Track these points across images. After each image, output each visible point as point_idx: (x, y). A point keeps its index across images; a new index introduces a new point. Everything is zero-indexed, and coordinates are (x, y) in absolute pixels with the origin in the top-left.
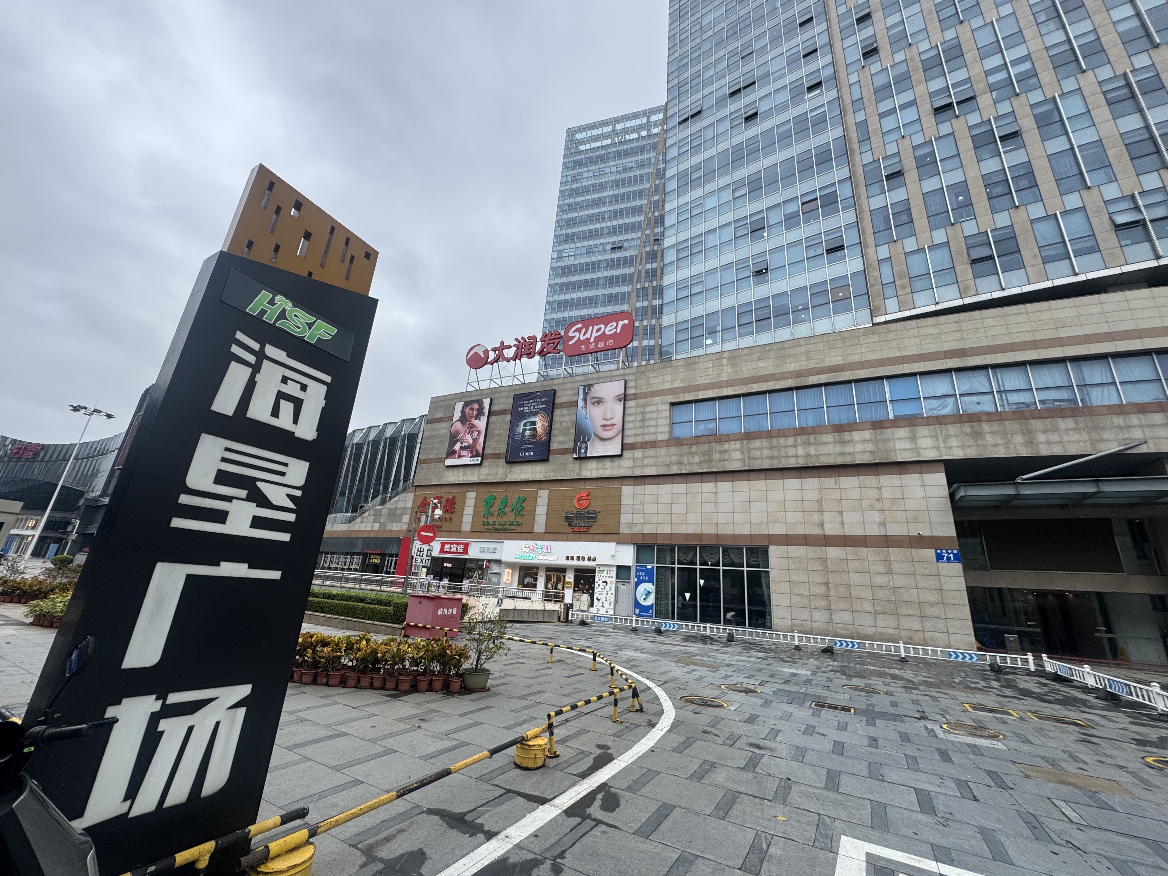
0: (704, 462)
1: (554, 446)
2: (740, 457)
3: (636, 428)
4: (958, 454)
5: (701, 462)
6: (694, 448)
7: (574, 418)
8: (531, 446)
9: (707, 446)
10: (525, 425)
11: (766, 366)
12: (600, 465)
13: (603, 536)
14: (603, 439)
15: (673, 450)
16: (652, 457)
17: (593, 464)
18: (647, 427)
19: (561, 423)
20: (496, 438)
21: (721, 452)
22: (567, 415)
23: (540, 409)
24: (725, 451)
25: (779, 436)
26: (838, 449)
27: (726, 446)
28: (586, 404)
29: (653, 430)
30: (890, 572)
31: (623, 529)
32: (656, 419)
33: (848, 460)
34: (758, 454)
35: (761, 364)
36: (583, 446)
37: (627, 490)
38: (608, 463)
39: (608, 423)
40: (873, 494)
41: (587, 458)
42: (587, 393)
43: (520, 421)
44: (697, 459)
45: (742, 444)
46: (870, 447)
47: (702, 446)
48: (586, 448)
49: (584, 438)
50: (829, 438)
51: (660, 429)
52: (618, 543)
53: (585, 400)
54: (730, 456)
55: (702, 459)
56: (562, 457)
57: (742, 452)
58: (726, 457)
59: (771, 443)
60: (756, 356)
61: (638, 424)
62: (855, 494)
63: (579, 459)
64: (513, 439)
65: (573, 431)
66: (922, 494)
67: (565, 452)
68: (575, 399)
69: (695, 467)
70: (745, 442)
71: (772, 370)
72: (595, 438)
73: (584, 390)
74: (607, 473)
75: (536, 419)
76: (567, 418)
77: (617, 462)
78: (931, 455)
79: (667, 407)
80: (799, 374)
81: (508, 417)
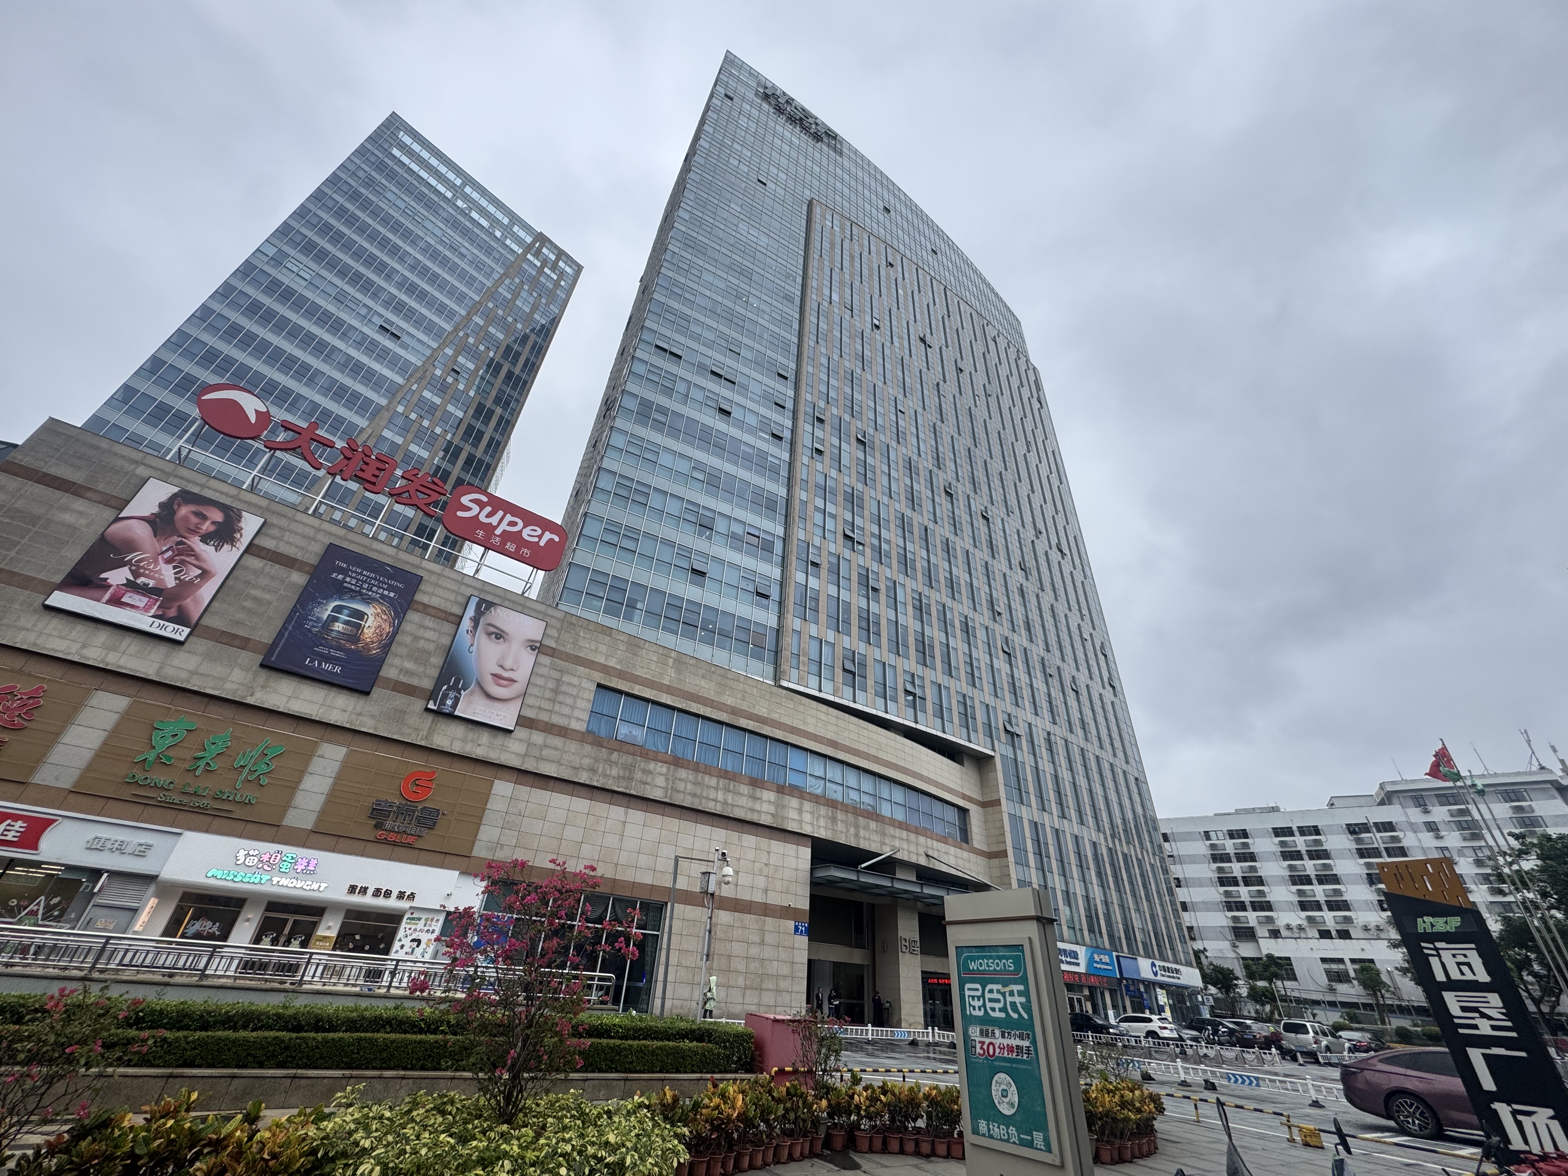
0: (624, 778)
1: (389, 672)
2: (664, 785)
3: (543, 698)
4: (822, 833)
5: (619, 777)
6: (615, 756)
7: (446, 641)
8: (338, 654)
9: (630, 759)
10: (338, 609)
11: (707, 688)
12: (471, 735)
13: (441, 857)
14: (489, 696)
15: (588, 748)
16: (556, 749)
17: (458, 730)
18: (560, 703)
19: (416, 638)
20: (248, 604)
21: (644, 771)
22: (434, 630)
23: (383, 596)
24: (650, 772)
25: (704, 773)
26: (750, 804)
27: (651, 766)
28: (475, 627)
29: (566, 711)
30: (762, 943)
31: (480, 851)
32: (575, 697)
33: (754, 818)
34: (681, 786)
35: (703, 683)
36: (452, 694)
37: (502, 788)
38: (485, 737)
39: (505, 674)
40: (764, 857)
41: (451, 716)
42: (483, 613)
43: (328, 598)
44: (614, 772)
45: (669, 768)
46: (772, 809)
47: (625, 757)
48: (457, 700)
49: (457, 681)
50: (745, 789)
51: (576, 713)
52: (464, 873)
53: (476, 621)
54: (653, 779)
55: (621, 773)
56: (400, 700)
57: (667, 779)
58: (649, 780)
59: (696, 777)
60: (701, 672)
61: (548, 695)
62: (751, 855)
63: (438, 713)
64: (300, 625)
65: (437, 661)
66: (794, 866)
67: (408, 690)
68: (456, 610)
69: (610, 782)
70: (672, 767)
71: (711, 695)
72: (478, 689)
73: (478, 606)
74: (479, 752)
75: (370, 611)
76: (429, 635)
77: (500, 739)
78: (807, 830)
79: (593, 687)
80: (734, 711)
81: (299, 579)
